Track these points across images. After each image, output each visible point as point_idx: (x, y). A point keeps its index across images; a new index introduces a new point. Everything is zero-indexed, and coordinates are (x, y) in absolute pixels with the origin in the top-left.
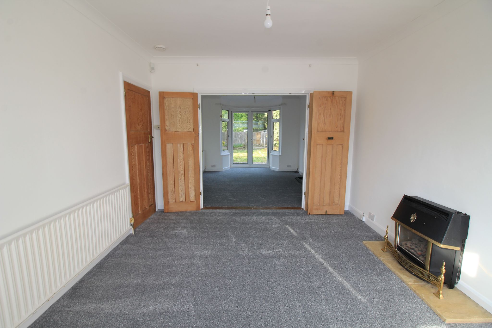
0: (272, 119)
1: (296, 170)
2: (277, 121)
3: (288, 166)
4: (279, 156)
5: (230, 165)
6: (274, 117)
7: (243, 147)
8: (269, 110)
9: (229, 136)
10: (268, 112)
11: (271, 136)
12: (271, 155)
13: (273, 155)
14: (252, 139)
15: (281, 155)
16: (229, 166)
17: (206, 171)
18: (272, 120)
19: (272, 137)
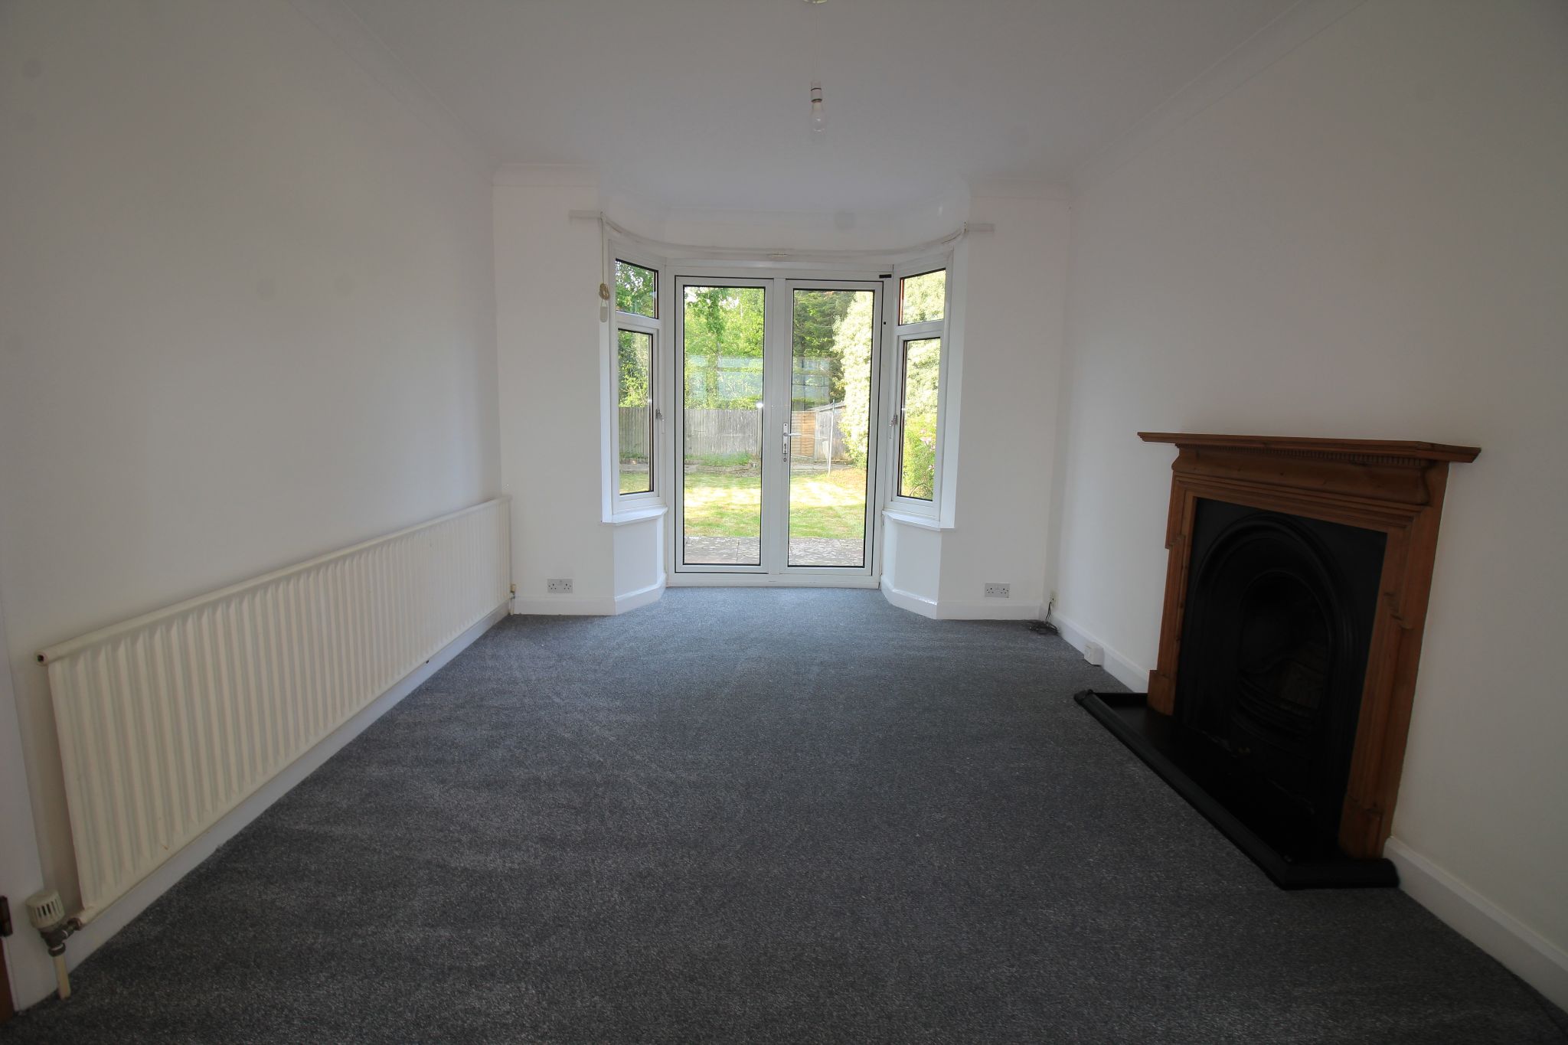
0: (896, 323)
1: (1035, 614)
2: (927, 332)
3: (991, 590)
4: (944, 531)
5: (666, 570)
6: (910, 313)
7: (749, 465)
8: (881, 276)
9: (658, 414)
10: (878, 286)
11: (892, 418)
12: (887, 521)
13: (900, 524)
14: (786, 430)
15: (951, 525)
16: (661, 579)
17: (517, 612)
18: (899, 331)
19: (895, 421)
